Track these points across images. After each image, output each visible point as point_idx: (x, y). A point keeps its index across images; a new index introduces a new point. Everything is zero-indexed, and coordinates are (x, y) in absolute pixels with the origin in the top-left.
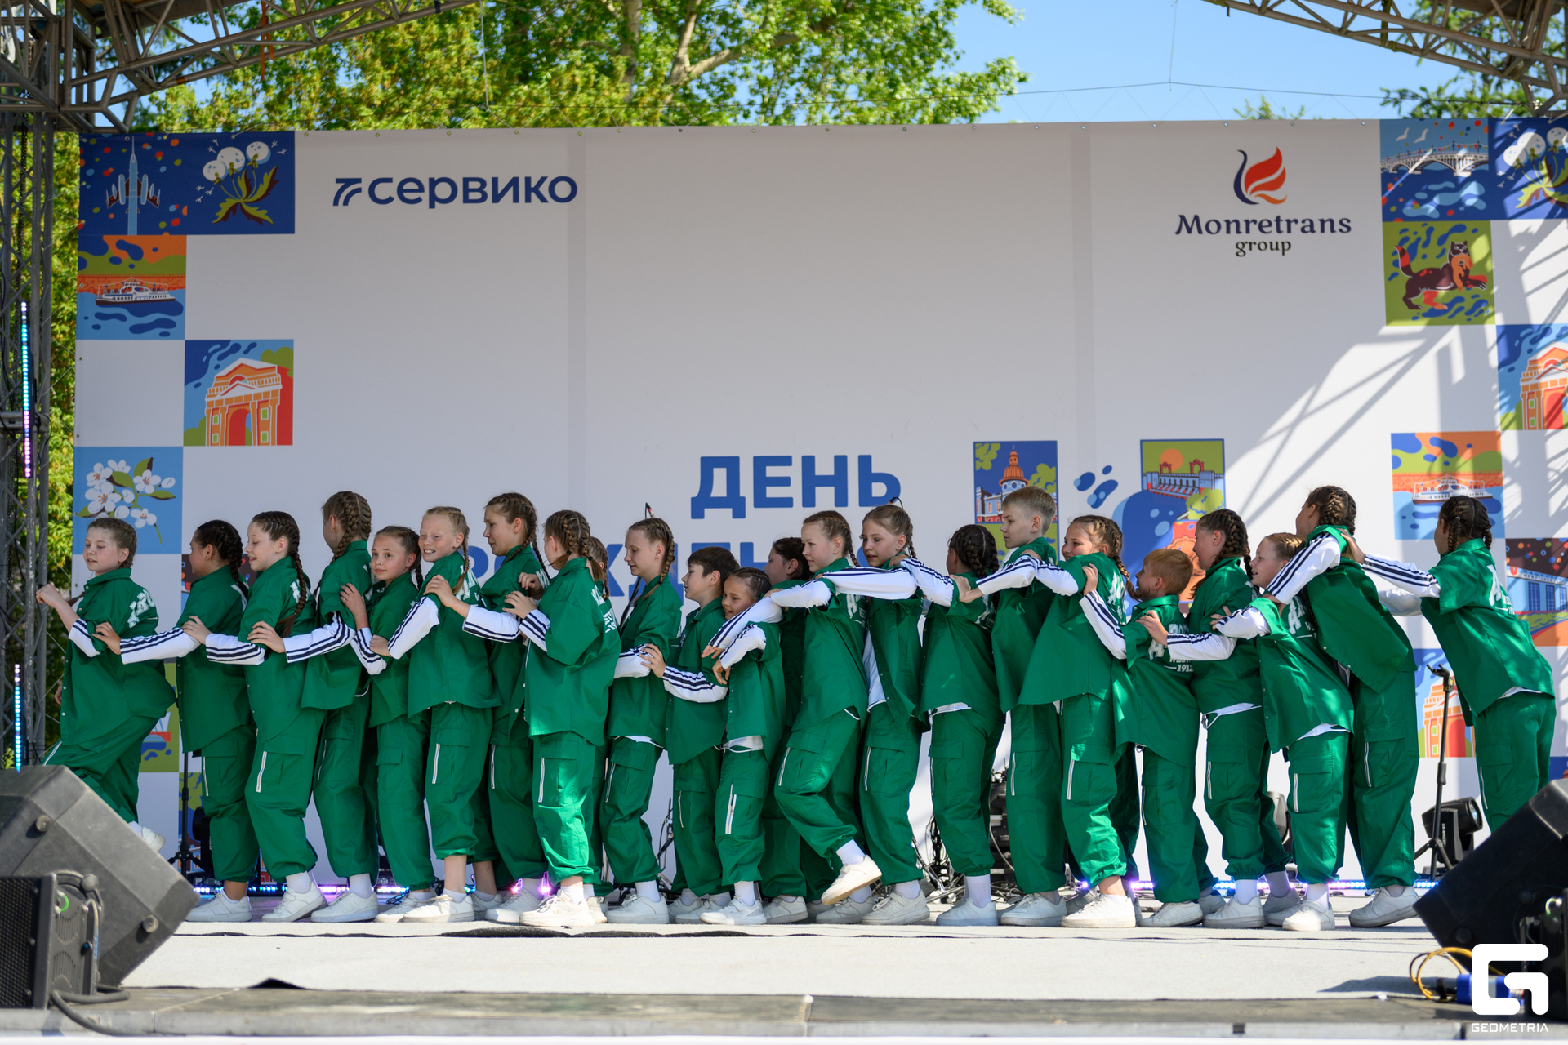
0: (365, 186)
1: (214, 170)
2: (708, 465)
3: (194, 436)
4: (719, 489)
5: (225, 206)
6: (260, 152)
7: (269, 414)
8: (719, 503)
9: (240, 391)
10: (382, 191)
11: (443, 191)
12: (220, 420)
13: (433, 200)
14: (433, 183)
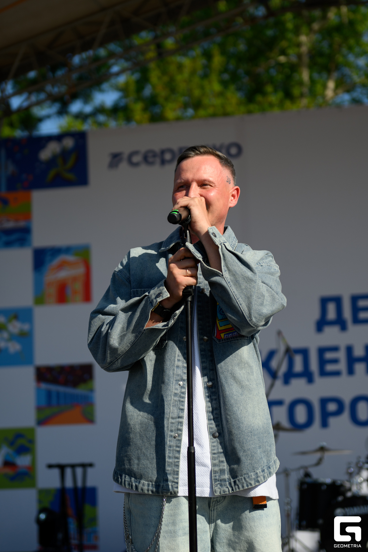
0: (125, 156)
1: (45, 154)
2: (324, 302)
3: (39, 300)
4: (331, 314)
5: (52, 173)
6: (69, 143)
7: (79, 286)
8: (332, 323)
9: (63, 274)
10: (136, 159)
11: (168, 156)
12: (53, 291)
13: (163, 162)
14: (163, 152)
